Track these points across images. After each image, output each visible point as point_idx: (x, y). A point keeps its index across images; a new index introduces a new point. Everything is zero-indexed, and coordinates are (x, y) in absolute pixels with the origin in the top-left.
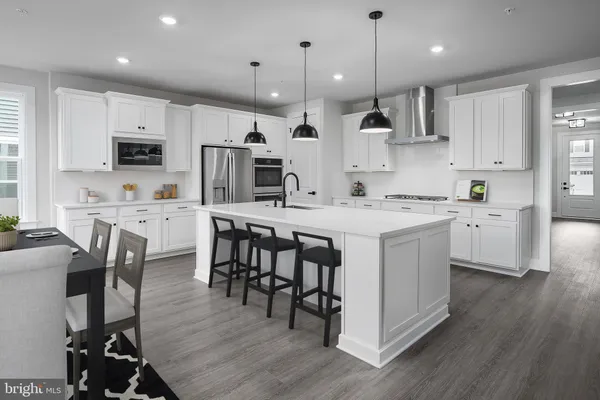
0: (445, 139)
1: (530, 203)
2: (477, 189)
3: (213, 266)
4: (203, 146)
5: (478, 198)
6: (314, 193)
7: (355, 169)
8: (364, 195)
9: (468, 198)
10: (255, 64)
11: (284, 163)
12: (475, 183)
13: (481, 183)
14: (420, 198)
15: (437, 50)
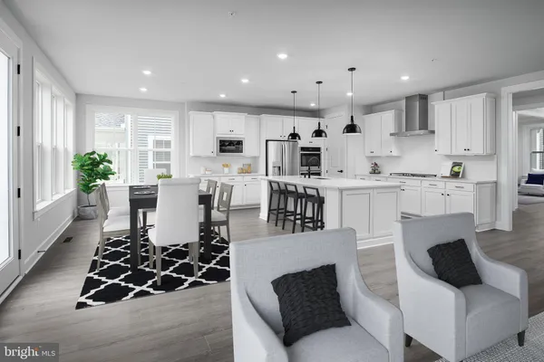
0: (433, 132)
1: (495, 179)
2: (456, 169)
3: (270, 210)
4: (267, 141)
5: (455, 175)
6: (341, 171)
7: (372, 155)
8: (379, 173)
9: (448, 175)
10: (294, 92)
11: (322, 151)
12: (456, 164)
13: (459, 165)
14: (413, 175)
15: (405, 78)
